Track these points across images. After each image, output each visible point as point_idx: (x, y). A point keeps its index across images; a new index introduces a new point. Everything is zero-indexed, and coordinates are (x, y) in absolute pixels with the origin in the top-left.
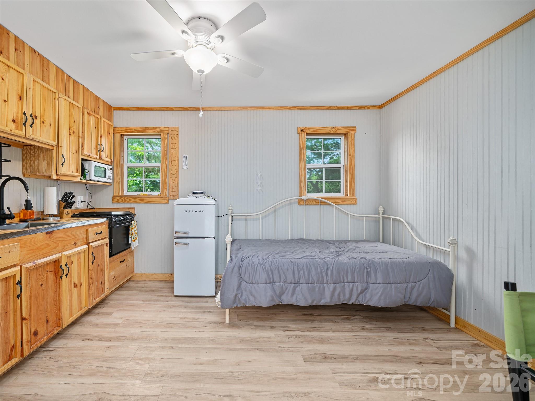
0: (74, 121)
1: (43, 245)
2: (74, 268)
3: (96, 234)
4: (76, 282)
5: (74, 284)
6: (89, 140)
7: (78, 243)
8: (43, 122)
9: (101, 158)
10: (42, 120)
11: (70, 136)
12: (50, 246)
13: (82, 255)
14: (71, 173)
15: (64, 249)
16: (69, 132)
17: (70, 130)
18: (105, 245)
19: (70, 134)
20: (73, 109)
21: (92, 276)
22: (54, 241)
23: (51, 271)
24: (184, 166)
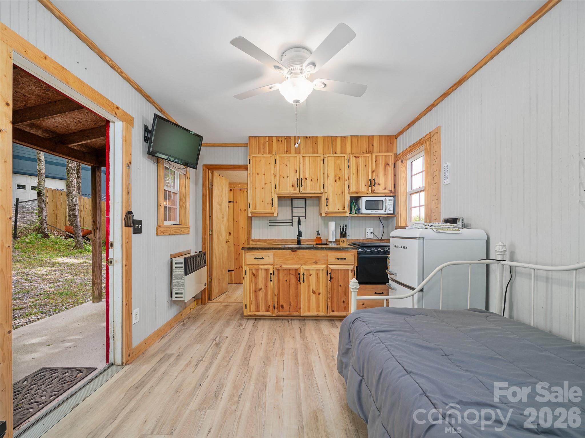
0: (340, 169)
1: (289, 258)
2: (313, 279)
3: (338, 259)
4: (315, 290)
5: (313, 290)
6: (358, 179)
7: (319, 262)
8: (312, 180)
9: (373, 192)
10: (311, 179)
11: (336, 182)
12: (295, 259)
13: (321, 271)
14: (337, 210)
15: (305, 264)
16: (335, 179)
17: (336, 178)
18: (350, 271)
19: (335, 181)
20: (338, 160)
21: (329, 291)
22: (297, 256)
23: (293, 275)
24: (445, 181)
